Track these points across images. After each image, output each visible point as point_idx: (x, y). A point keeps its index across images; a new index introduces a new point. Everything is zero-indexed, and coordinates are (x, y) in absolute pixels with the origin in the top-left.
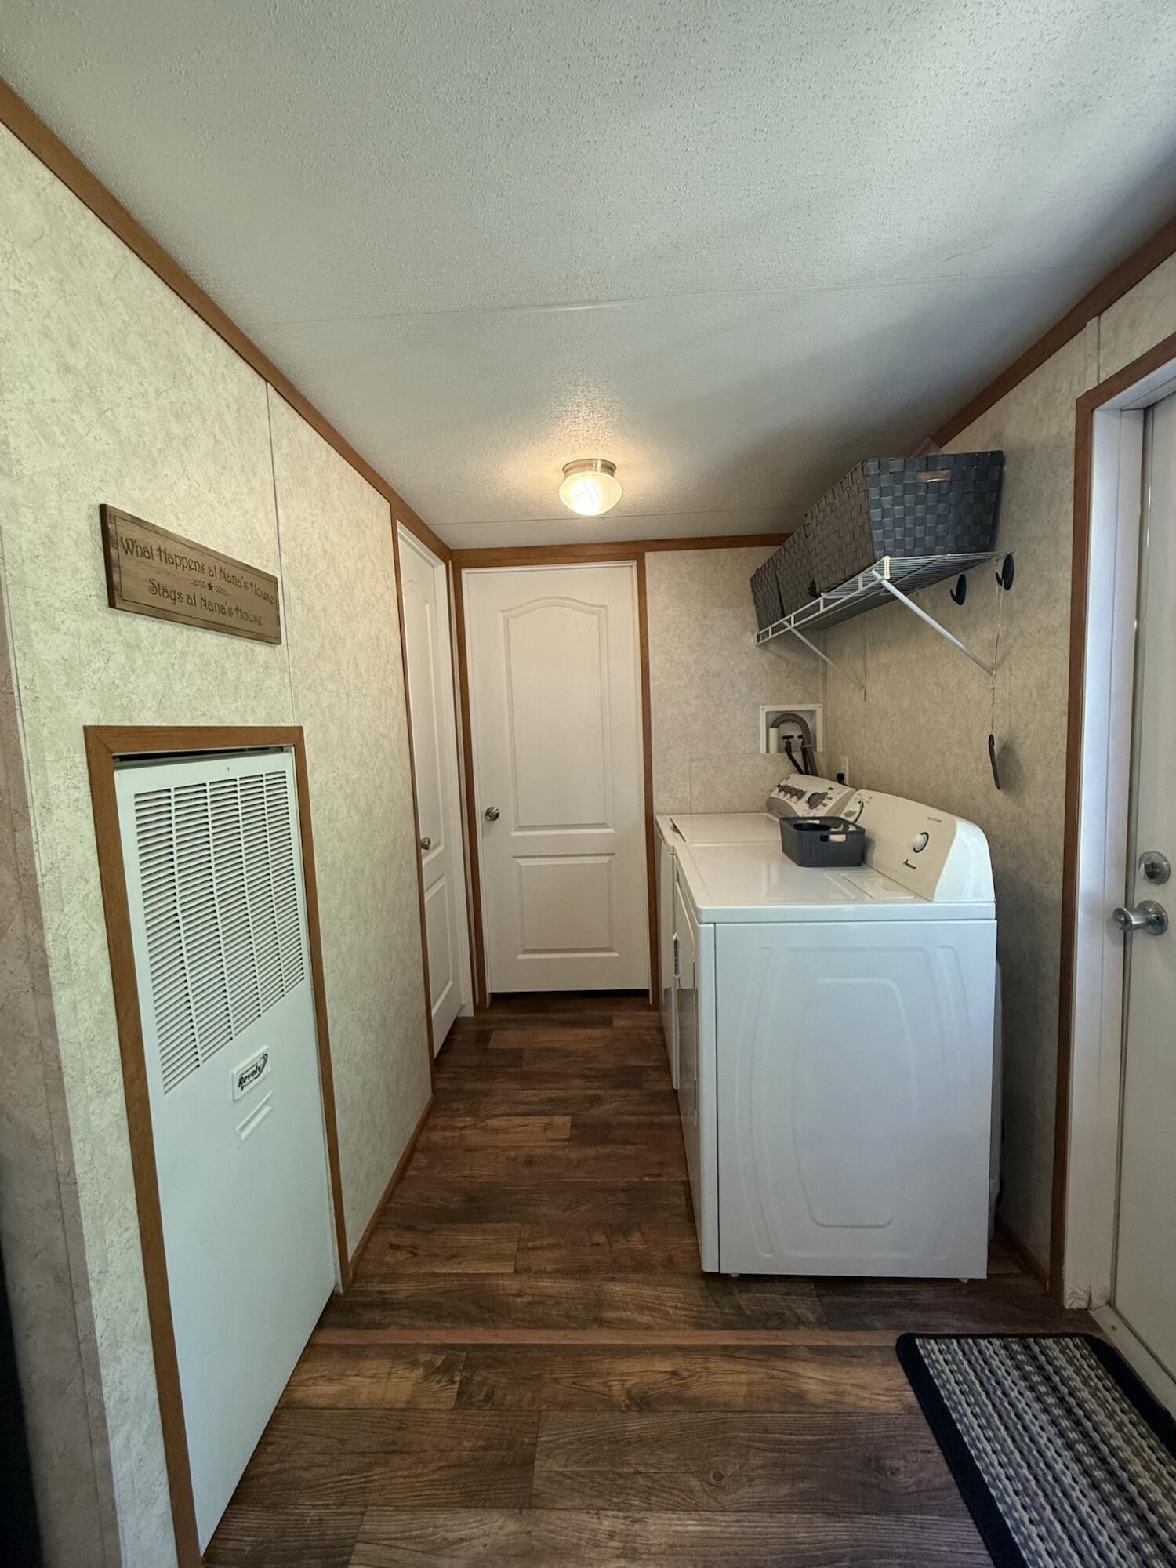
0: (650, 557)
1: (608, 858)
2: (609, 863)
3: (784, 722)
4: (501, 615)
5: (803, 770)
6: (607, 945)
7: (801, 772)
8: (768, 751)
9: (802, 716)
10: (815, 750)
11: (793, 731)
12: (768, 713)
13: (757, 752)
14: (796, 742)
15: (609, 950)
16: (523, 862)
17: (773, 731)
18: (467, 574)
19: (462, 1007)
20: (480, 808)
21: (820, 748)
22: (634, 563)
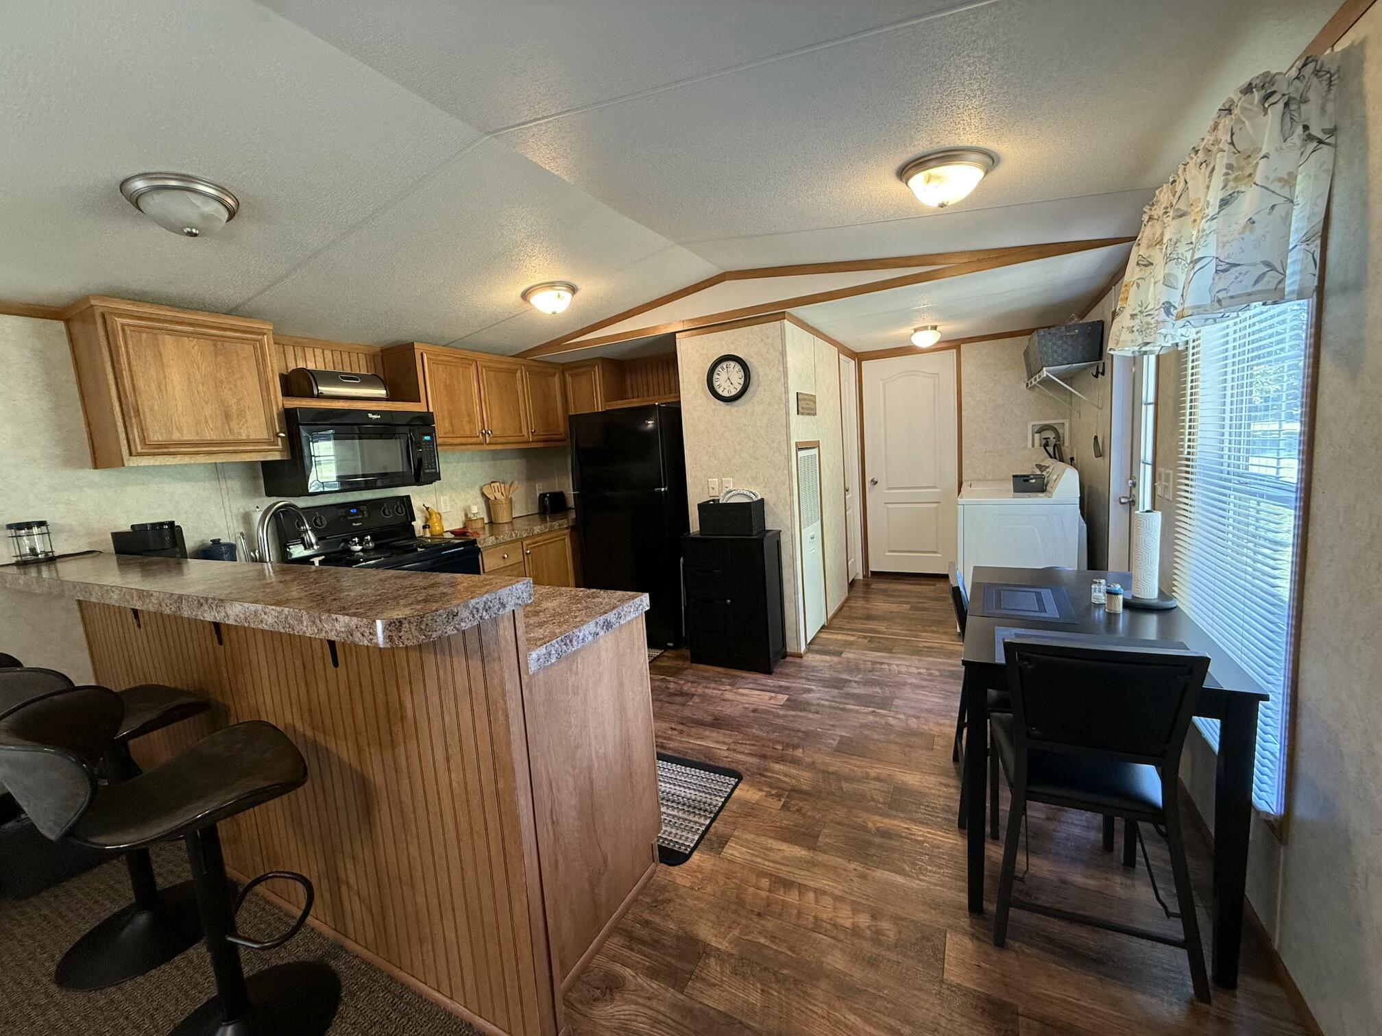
0: (963, 347)
1: (936, 505)
2: (936, 508)
3: (1045, 430)
4: (881, 382)
5: (1052, 455)
6: (934, 550)
7: (1051, 457)
8: (1033, 446)
9: (1056, 426)
10: (1063, 445)
11: (1050, 435)
12: (1033, 426)
13: (1026, 447)
14: (1052, 441)
15: (936, 552)
16: (888, 505)
17: (1037, 436)
18: (865, 365)
19: (857, 574)
20: (868, 479)
21: (1067, 444)
22: (955, 350)
